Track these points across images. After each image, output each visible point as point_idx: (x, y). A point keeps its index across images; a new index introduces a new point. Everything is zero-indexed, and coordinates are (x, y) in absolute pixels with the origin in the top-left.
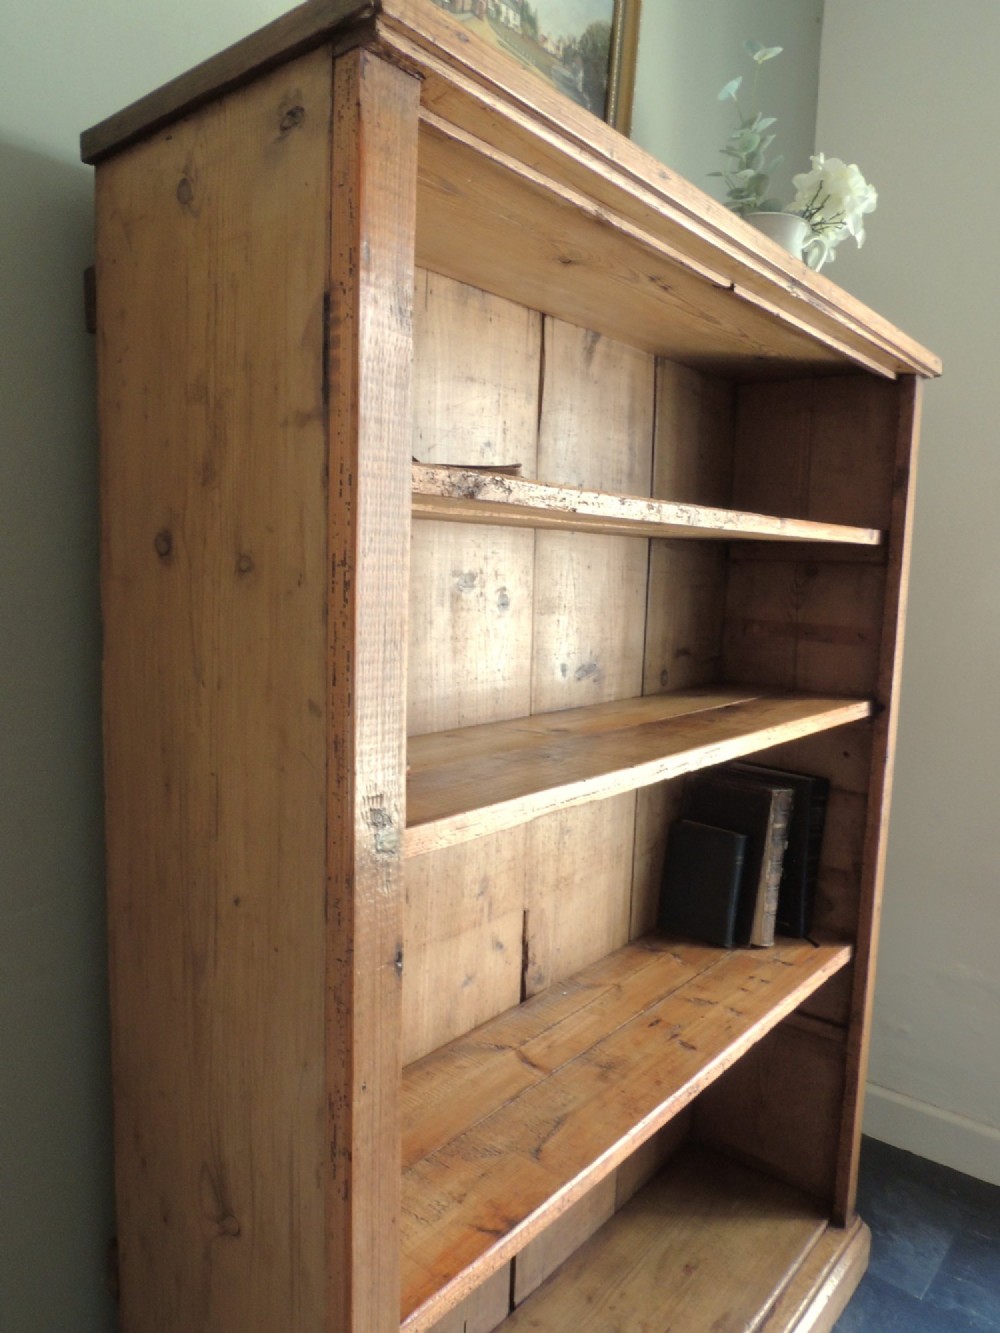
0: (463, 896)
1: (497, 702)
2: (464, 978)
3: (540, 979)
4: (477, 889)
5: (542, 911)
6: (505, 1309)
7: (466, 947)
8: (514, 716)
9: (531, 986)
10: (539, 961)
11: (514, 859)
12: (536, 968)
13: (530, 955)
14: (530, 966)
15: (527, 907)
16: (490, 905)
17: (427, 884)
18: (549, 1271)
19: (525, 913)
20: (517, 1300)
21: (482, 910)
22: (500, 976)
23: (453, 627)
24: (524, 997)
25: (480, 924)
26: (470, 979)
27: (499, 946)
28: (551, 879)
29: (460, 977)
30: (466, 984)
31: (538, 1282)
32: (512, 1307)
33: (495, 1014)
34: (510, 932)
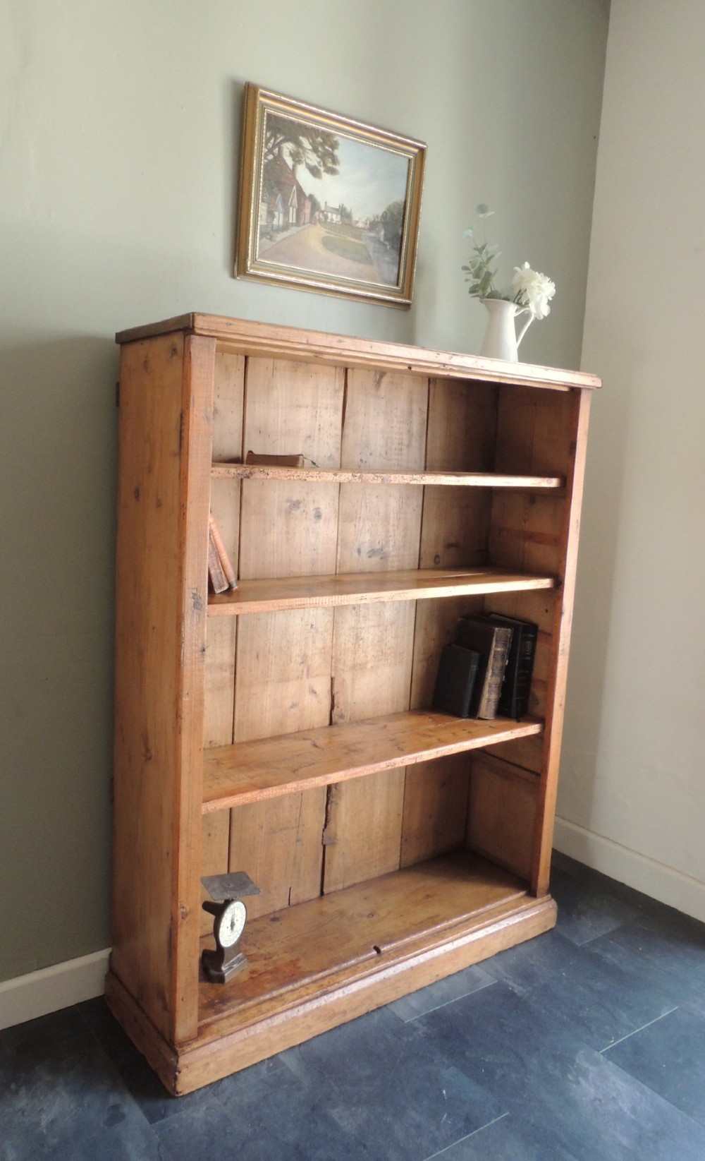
0: (291, 662)
1: (313, 565)
2: (291, 704)
3: (342, 716)
4: (299, 660)
5: (344, 680)
6: (318, 893)
7: (292, 688)
8: (324, 574)
9: (335, 718)
10: (341, 706)
11: (324, 648)
12: (339, 709)
13: (335, 702)
14: (335, 708)
15: (333, 676)
16: (308, 670)
17: (269, 652)
18: (348, 883)
19: (332, 679)
20: (325, 891)
21: (303, 671)
22: (315, 708)
23: (287, 527)
24: (331, 723)
25: (301, 679)
26: (294, 706)
27: (314, 692)
28: (349, 663)
29: (288, 703)
30: (292, 707)
31: (340, 886)
32: (322, 893)
33: (311, 728)
34: (322, 686)
